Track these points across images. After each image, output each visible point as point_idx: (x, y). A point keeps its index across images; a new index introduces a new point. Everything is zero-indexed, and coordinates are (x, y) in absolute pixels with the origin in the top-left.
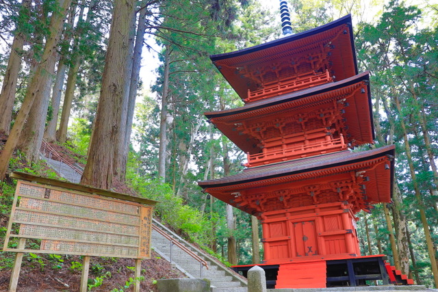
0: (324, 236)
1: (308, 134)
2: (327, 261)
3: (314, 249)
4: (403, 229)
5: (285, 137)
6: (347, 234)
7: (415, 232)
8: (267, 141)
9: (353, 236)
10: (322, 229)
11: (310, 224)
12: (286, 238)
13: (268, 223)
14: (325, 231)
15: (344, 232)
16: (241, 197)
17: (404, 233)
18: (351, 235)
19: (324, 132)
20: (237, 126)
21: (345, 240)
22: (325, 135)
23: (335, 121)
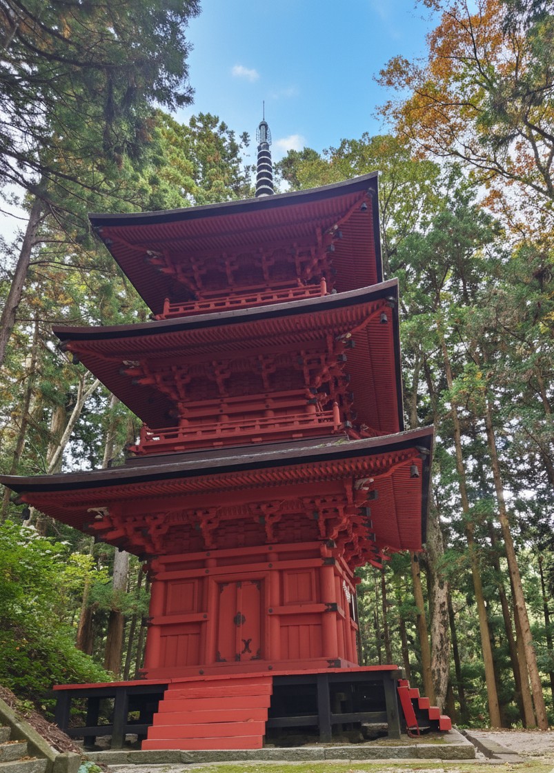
0: (281, 616)
1: (274, 399)
2: (274, 677)
3: (254, 647)
4: (442, 605)
5: (226, 400)
6: (326, 611)
7: (463, 609)
8: (191, 404)
9: (339, 617)
10: (276, 600)
11: (255, 586)
12: (198, 617)
13: (166, 582)
14: (282, 604)
15: (322, 608)
16: (110, 519)
17: (444, 613)
18: (334, 616)
19: (303, 396)
20: (127, 367)
21: (322, 627)
22: (304, 402)
23: (330, 378)
